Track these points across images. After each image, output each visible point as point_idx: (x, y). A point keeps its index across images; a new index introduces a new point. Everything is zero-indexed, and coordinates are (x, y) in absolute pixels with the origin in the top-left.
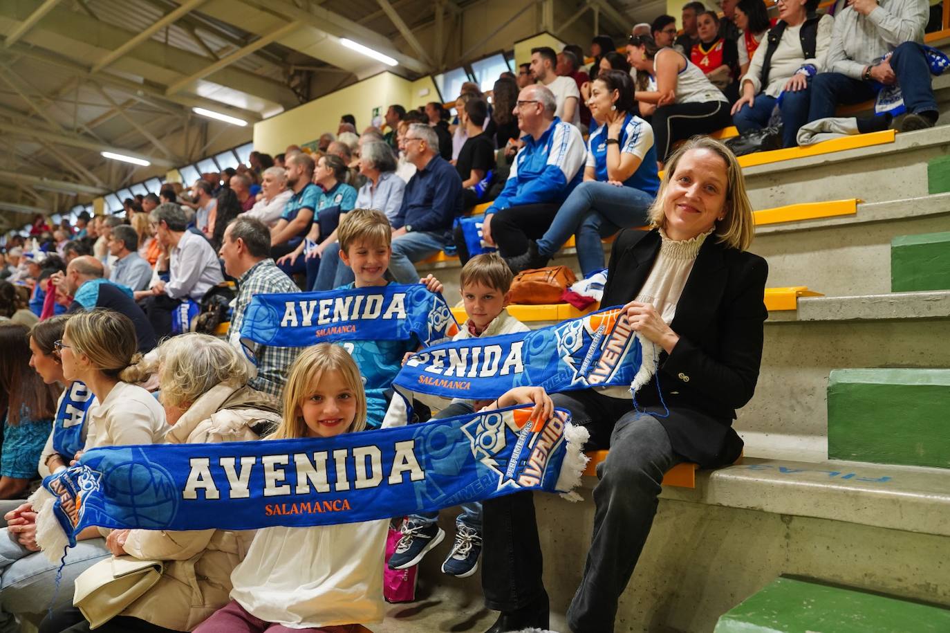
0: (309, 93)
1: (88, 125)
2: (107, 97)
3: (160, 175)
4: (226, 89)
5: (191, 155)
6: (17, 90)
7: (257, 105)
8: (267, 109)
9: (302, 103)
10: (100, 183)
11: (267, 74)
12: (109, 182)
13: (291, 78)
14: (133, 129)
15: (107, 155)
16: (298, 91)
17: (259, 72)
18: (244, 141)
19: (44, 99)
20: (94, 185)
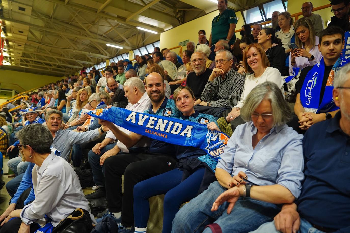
0: (184, 20)
1: (105, 33)
2: (109, 23)
3: (127, 52)
4: (149, 18)
5: (138, 45)
6: (78, 21)
7: (163, 25)
8: (166, 27)
9: (180, 24)
10: (108, 54)
11: (167, 12)
12: (112, 54)
13: (177, 14)
14: (119, 35)
15: (108, 45)
16: (179, 19)
17: (165, 11)
18: (157, 40)
19: (90, 24)
20: (106, 55)
